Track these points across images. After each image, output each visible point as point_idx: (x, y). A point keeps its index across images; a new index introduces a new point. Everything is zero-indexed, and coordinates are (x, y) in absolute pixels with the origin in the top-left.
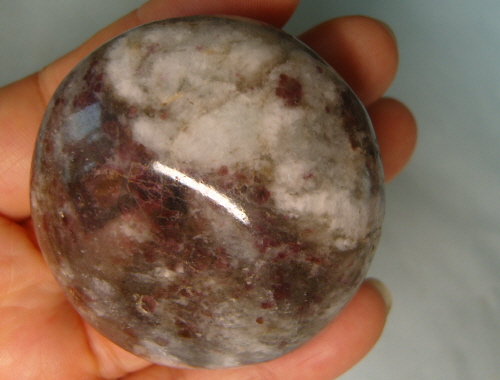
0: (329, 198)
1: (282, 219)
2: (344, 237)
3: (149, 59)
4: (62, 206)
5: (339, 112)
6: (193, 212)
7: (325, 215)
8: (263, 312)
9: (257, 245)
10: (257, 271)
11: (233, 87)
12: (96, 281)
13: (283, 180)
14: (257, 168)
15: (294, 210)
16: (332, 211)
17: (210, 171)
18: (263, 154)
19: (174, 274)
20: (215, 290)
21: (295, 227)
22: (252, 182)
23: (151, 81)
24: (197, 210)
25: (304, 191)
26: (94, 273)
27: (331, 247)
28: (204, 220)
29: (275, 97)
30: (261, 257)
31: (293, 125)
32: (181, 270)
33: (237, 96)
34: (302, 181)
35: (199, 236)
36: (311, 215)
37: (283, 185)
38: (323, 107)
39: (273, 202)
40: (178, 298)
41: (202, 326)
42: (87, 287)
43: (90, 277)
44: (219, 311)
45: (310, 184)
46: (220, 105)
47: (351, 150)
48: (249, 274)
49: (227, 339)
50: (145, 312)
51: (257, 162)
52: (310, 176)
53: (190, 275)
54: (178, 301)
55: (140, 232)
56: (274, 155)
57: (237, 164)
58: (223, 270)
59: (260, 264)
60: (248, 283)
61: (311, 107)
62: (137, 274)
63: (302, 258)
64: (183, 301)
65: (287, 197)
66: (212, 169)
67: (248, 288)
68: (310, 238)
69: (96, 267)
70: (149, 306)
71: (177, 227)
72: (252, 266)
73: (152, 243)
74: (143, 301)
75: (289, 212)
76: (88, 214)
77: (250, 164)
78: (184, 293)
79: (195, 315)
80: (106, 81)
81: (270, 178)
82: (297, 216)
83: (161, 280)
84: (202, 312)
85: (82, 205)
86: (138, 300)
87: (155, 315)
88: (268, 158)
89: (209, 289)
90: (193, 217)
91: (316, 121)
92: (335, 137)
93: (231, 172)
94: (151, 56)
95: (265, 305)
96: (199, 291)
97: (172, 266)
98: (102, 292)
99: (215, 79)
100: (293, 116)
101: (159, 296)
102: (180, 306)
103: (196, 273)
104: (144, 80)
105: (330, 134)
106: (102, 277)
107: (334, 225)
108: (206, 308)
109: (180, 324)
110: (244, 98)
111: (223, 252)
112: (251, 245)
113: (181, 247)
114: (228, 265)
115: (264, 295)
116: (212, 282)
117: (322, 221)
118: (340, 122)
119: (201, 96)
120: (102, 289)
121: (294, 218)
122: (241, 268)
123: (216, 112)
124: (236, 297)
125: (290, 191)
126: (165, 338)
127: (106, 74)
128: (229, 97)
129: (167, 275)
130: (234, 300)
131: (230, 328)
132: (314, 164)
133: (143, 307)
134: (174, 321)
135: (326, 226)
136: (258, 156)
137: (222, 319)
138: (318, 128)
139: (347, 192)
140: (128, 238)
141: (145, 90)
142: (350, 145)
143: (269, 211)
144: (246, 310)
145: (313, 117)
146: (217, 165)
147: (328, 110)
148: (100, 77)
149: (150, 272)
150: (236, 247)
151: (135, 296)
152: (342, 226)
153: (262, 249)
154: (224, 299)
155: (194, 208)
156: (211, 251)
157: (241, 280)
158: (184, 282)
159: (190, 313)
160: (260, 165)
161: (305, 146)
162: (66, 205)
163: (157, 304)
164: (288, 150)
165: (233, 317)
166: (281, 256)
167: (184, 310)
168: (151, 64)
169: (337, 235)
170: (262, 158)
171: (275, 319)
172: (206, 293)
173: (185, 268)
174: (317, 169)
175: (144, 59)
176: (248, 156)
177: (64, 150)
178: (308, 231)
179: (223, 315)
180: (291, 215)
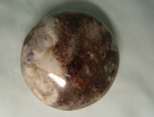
0: (48, 31)
1: (60, 38)
2: (55, 21)
3: (46, 94)
4: (94, 91)
5: (28, 42)
6: (72, 59)
7: (53, 29)
8: (85, 27)
9: (70, 40)
10: (76, 35)
11: (38, 70)
12: (106, 71)
13: (50, 44)
14: (52, 52)
15: (56, 37)
16: (51, 28)
17: (60, 62)
18: (47, 53)
19: (90, 54)
21: (60, 34)
22: (56, 50)
23: (50, 90)
24: (71, 59)
25: (50, 38)
26: (104, 73)
27: (59, 23)
28: (72, 55)
29: (34, 59)
30: (72, 37)
31: (37, 50)
32: (88, 53)
33: (39, 68)
34: (48, 39)
35: (77, 54)
36: (54, 32)
37: (52, 43)
38: (29, 47)
39: (57, 43)
40: (96, 49)
41: (99, 39)
42: (109, 72)
43: (106, 73)
44: (92, 38)
45: (47, 37)
46: (43, 70)
48: (78, 37)
49: (98, 32)
50: (105, 55)
51: (50, 53)
52: (46, 38)
53: (88, 50)
54: (97, 49)
55: (86, 69)
57: (54, 57)
58: (81, 43)
59: (74, 36)
60: (80, 35)
61: (31, 49)
62: (97, 62)
63: (66, 27)
64: (96, 47)
65: (54, 40)
66: (59, 62)
67: (81, 35)
68: (60, 28)
69: (102, 73)
71: (78, 61)
72: (75, 37)
73: (87, 64)
74: (102, 57)
75: (57, 38)
76: (91, 83)
77: (52, 54)
78: (93, 48)
79: (97, 42)
80: (58, 100)
81: (52, 47)
82: (57, 35)
83: (94, 56)
84: (95, 41)
85: (90, 86)
86: (103, 58)
87: (104, 52)
88: (48, 51)
89: (88, 43)
90: (73, 59)
91: (33, 46)
92: (34, 39)
93: (57, 57)
94: (45, 94)
95: (83, 28)
96: (90, 46)
97: (89, 55)
98: (108, 68)
99: (39, 76)
100: (35, 52)
101: (99, 54)
102: (97, 47)
103: (86, 49)
104: (51, 92)
105: (34, 41)
106: (104, 70)
107: (54, 25)
108: (93, 41)
109: (102, 44)
110: (38, 66)
111: (77, 46)
113: (82, 57)
114: (79, 43)
115: (81, 30)
116: (86, 44)
117: (54, 29)
118: (30, 41)
119: (45, 76)
120: (107, 68)
121: (58, 35)
122: (78, 39)
123: (46, 70)
124: (86, 36)
125: (52, 41)
126: (108, 46)
127: (56, 102)
128: (40, 70)
129: (92, 55)
130: (87, 36)
131: (95, 32)
132: (43, 40)
133: (104, 56)
134: (102, 46)
135: (55, 27)
136: (49, 53)
137: (94, 36)
138: (34, 44)
139: (45, 28)
140: (89, 70)
141: (53, 90)
142: (34, 35)
143: (60, 42)
144: (88, 31)
146: (57, 61)
147: (29, 45)
148: (58, 102)
149: (94, 60)
150: (73, 44)
151: (103, 59)
152: (53, 23)
153: (70, 38)
154: (88, 39)
155: (71, 60)
156: (78, 49)
157: (81, 38)
158: (91, 50)
159: (97, 44)
160: (51, 51)
161: (40, 45)
163: (101, 53)
164: (43, 47)
165: (91, 34)
166: (68, 32)
168: (46, 93)
169: (56, 23)
170: (49, 52)
171: (85, 24)
172: (90, 43)
173: (87, 52)
174: (43, 38)
175: (46, 95)
176: (51, 55)
177: (81, 99)
178: (59, 30)
179: (92, 36)
180: (57, 36)
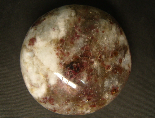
0: (59, 22)
1: (68, 33)
2: (71, 14)
3: (34, 85)
4: (84, 102)
5: (36, 26)
6: (72, 60)
7: (65, 21)
8: (100, 32)
9: (78, 39)
10: (86, 37)
11: (34, 58)
12: (105, 86)
13: (56, 36)
14: (54, 45)
16: (63, 20)
17: (58, 58)
18: (50, 44)
19: (95, 62)
20: (96, 48)
21: (70, 29)
22: (59, 45)
23: (39, 83)
24: (71, 59)
25: (58, 29)
26: (103, 87)
27: (74, 17)
28: (74, 56)
29: (34, 45)
30: (81, 36)
31: (40, 38)
32: (93, 60)
33: (36, 56)
34: (56, 30)
35: (80, 57)
36: (65, 25)
37: (58, 36)
38: (35, 31)
39: (63, 37)
40: (103, 59)
41: (111, 49)
42: (109, 88)
43: (105, 88)
44: (103, 45)
45: (56, 28)
46: (39, 60)
47: (46, 20)
48: (88, 38)
49: (113, 41)
50: (111, 68)
51: (52, 45)
52: (54, 29)
53: (93, 57)
54: (104, 58)
55: (84, 75)
56: (50, 41)
57: (55, 50)
58: (89, 47)
59: (83, 36)
60: (91, 38)
61: (36, 34)
62: (98, 73)
63: (80, 24)
64: (103, 57)
65: (61, 34)
66: (58, 57)
67: (92, 38)
68: (73, 24)
69: (100, 87)
70: (109, 67)
71: (78, 64)
72: (85, 38)
73: (86, 70)
74: (107, 69)
75: (65, 32)
76: (83, 92)
77: (54, 47)
78: (100, 57)
79: (107, 52)
80: (44, 96)
81: (56, 40)
82: (66, 29)
83: (98, 65)
84: (106, 50)
85: (82, 95)
86: (107, 71)
87: (111, 65)
88: (51, 42)
89: (96, 50)
90: (74, 60)
91: (39, 32)
92: (43, 25)
93: (57, 52)
94: (33, 85)
95: (97, 31)
96: (98, 53)
97: (92, 63)
98: (109, 83)
99: (33, 64)
100: (38, 39)
101: (104, 65)
102: (105, 57)
103: (92, 55)
104: (39, 85)
105: (42, 27)
106: (103, 84)
107: (67, 18)
108: (103, 49)
109: (112, 56)
110: (36, 54)
111: (83, 48)
112: (78, 40)
113: (85, 61)
114: (87, 46)
115: (94, 32)
116: (94, 49)
117: (66, 22)
118: (39, 25)
119: (39, 67)
120: (107, 83)
121: (67, 30)
122: (87, 42)
123: (42, 61)
124: (97, 41)
125: (59, 34)
126: (119, 60)
127: (42, 97)
128: (37, 59)
129: (96, 64)
130: (98, 41)
131: (109, 40)
132: (50, 29)
133: (109, 69)
134: (111, 58)
135: (68, 20)
136: (51, 45)
137: (106, 44)
138: (41, 31)
139: (57, 17)
140: (87, 78)
141: (42, 84)
142: (45, 21)
143: (66, 37)
144: (101, 37)
145: (38, 33)
146: (56, 56)
147: (36, 30)
148: (43, 99)
149: (97, 69)
150: (80, 44)
151: (106, 72)
152: (67, 15)
153: (78, 37)
154: (99, 45)
155: (71, 60)
156: (83, 52)
157: (91, 41)
158: (96, 58)
159: (107, 54)
160: (53, 44)
161: (46, 33)
162: (84, 100)
163: (107, 65)
164: (48, 37)
165: (104, 40)
166: (79, 30)
167: (107, 56)
168: (35, 84)
169: (71, 16)
170: (51, 44)
171: (102, 27)
172: (98, 50)
173: (92, 59)
174: (52, 27)
175: (34, 87)
176: (52, 48)
177: (67, 105)
178: (70, 25)
179: (104, 43)
180: (66, 31)
